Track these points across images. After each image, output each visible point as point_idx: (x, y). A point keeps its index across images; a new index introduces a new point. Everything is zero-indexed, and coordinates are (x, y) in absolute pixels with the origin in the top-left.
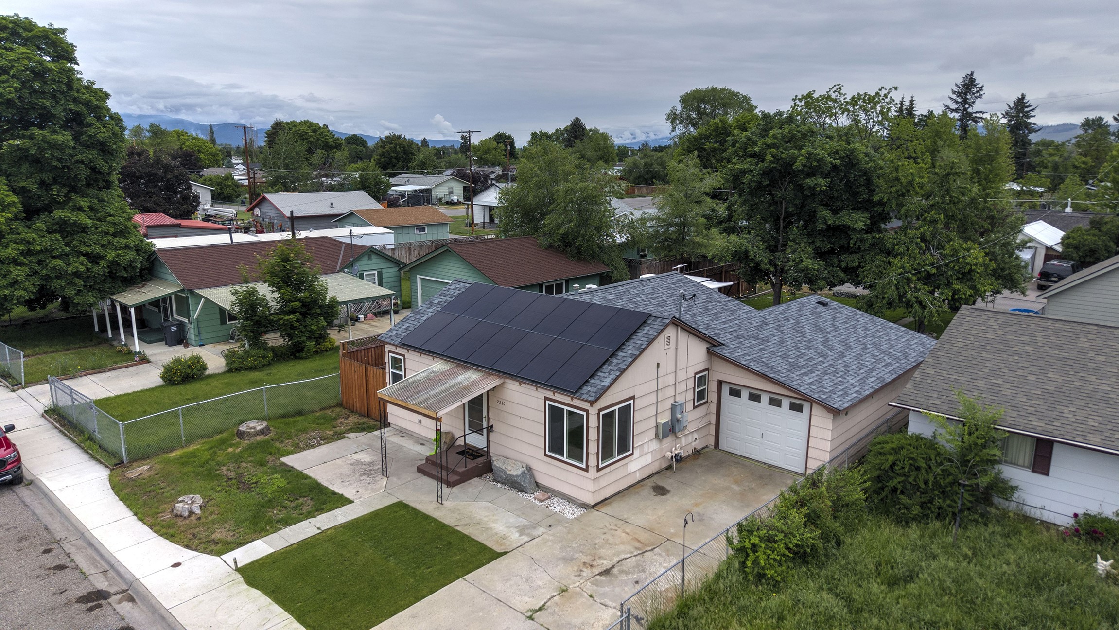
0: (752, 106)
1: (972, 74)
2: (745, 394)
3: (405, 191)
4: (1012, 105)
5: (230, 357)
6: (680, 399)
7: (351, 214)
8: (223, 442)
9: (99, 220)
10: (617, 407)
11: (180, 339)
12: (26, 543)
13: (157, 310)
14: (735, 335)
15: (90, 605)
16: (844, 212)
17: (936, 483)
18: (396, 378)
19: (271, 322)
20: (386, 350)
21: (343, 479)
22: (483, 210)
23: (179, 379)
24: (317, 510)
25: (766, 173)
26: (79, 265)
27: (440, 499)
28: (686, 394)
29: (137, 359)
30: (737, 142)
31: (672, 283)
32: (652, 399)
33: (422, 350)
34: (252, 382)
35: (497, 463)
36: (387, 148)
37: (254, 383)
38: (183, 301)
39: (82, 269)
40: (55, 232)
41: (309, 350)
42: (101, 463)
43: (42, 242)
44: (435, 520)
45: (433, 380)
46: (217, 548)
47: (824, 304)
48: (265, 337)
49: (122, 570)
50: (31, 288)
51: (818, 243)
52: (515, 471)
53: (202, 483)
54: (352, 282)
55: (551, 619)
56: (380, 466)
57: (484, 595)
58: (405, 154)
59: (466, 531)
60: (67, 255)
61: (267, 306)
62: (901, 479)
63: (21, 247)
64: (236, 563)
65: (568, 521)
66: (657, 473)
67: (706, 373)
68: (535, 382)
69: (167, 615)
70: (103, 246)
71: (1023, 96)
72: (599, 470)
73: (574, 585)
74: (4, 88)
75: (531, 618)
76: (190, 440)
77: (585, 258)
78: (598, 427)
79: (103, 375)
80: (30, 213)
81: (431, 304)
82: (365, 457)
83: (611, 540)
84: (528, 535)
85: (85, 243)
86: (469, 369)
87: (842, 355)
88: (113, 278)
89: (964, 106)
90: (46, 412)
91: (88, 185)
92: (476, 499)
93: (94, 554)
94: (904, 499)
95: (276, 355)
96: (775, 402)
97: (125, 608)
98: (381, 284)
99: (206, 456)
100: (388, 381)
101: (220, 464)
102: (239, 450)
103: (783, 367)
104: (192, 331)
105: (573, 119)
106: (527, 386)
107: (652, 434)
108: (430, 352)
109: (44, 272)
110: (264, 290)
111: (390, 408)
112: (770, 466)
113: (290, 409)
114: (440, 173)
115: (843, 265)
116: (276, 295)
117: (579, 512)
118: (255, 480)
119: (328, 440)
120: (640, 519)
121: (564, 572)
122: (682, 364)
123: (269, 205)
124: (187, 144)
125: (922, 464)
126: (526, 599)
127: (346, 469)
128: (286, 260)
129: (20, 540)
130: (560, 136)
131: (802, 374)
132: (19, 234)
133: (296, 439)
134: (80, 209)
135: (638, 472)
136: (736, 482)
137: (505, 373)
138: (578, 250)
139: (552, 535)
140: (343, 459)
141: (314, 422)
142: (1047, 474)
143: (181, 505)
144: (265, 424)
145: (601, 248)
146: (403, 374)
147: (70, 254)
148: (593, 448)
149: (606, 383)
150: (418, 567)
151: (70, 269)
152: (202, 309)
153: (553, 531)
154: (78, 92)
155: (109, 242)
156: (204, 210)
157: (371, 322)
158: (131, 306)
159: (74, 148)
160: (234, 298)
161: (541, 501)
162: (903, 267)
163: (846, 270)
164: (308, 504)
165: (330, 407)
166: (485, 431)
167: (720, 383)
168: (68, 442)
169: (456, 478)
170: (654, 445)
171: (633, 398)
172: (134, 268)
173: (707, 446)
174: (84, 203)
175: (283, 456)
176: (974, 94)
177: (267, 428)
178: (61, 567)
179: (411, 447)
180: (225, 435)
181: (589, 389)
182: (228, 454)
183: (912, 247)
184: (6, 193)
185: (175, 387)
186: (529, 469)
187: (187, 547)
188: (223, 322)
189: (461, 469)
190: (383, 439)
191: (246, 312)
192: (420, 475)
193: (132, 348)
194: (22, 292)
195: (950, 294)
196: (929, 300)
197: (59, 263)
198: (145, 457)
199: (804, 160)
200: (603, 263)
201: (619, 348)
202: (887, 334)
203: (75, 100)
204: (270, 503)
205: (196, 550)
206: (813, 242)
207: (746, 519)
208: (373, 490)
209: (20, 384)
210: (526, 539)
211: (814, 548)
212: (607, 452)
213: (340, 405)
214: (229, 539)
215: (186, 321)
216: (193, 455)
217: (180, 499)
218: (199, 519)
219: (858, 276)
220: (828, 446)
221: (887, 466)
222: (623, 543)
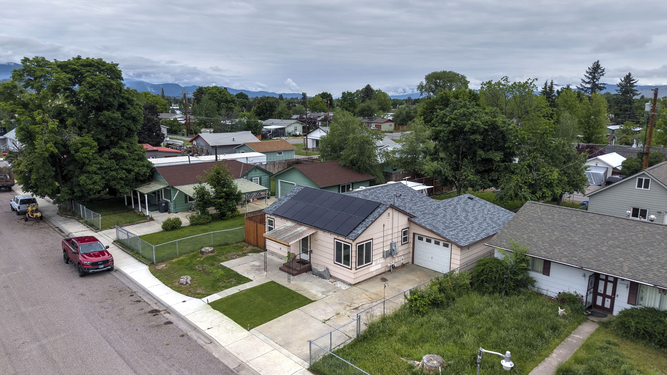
0: (467, 81)
1: (598, 62)
2: (425, 239)
3: (271, 129)
4: (623, 79)
5: (192, 218)
6: (395, 241)
7: (244, 145)
8: (195, 256)
9: (131, 153)
10: (365, 243)
11: (166, 209)
12: (123, 293)
13: (154, 195)
14: (422, 212)
15: (154, 314)
16: (491, 152)
17: (499, 278)
18: (270, 229)
19: (211, 202)
20: (266, 217)
21: (248, 272)
22: (313, 141)
23: (170, 228)
24: (238, 283)
25: (451, 132)
26: (123, 174)
27: (289, 280)
28: (397, 238)
29: (148, 219)
30: (438, 115)
31: (397, 188)
32: (381, 240)
33: (282, 217)
34: (203, 230)
35: (314, 267)
36: (261, 104)
37: (204, 231)
38: (168, 191)
39: (124, 176)
40: (112, 159)
41: (228, 216)
42: (144, 263)
43: (107, 163)
44: (287, 288)
45: (287, 230)
46: (200, 296)
47: (471, 199)
48: (209, 209)
49: (163, 303)
50: (102, 185)
51: (478, 167)
52: (321, 270)
53: (189, 272)
54: (247, 183)
55: (332, 323)
56: (263, 267)
57: (306, 315)
58: (270, 107)
59: (300, 293)
60: (117, 170)
61: (209, 195)
62: (485, 276)
63: (98, 166)
64: (208, 301)
65: (342, 290)
66: (383, 273)
67: (408, 229)
68: (329, 231)
69: (184, 318)
70: (133, 165)
71: (630, 74)
72: (356, 269)
73: (342, 312)
74: (94, 94)
75: (324, 323)
76: (181, 254)
77: (362, 172)
78: (356, 251)
79: (134, 226)
80: (101, 150)
81: (286, 196)
82: (257, 263)
83: (360, 297)
84: (325, 295)
85: (125, 164)
86: (302, 225)
87: (472, 223)
88: (136, 180)
89: (593, 81)
90: (114, 241)
91: (126, 136)
92: (304, 281)
93: (150, 297)
94: (486, 285)
95: (213, 218)
96: (437, 243)
97: (167, 315)
98: (260, 184)
99: (188, 261)
100: (266, 230)
101: (195, 265)
102: (202, 259)
103: (441, 227)
104: (172, 206)
105: (366, 85)
106: (327, 233)
107: (381, 255)
108: (286, 218)
109: (107, 177)
110: (208, 187)
111: (268, 242)
112: (435, 271)
113: (223, 242)
114: (290, 118)
115: (490, 178)
116: (213, 190)
117: (348, 287)
118: (211, 271)
119: (240, 256)
120: (373, 290)
121: (340, 308)
122: (395, 225)
123: (201, 139)
124: (150, 99)
125: (494, 270)
126: (323, 316)
127: (249, 268)
128: (219, 173)
129: (120, 291)
130: (359, 94)
131: (450, 231)
132: (97, 160)
133: (226, 255)
134: (123, 148)
135: (374, 272)
136: (418, 278)
137: (317, 227)
138: (359, 167)
139: (336, 295)
140: (247, 264)
141: (233, 248)
142: (549, 275)
143: (182, 279)
144: (212, 248)
145: (371, 167)
146: (273, 227)
147: (119, 169)
148: (354, 260)
149: (359, 232)
150: (280, 305)
151: (119, 176)
152: (177, 195)
153: (336, 293)
154: (123, 93)
155: (135, 164)
156: (166, 141)
157: (255, 202)
158: (146, 194)
159: (121, 119)
160: (195, 191)
161: (332, 283)
162: (518, 180)
163: (491, 181)
164: (234, 281)
165: (240, 242)
166: (309, 252)
167: (414, 234)
168: (127, 254)
169: (296, 272)
170: (382, 260)
171: (372, 239)
172: (146, 175)
173: (408, 263)
174: (125, 145)
175: (221, 262)
176: (599, 73)
177: (213, 250)
178: (139, 301)
179: (277, 260)
180: (194, 253)
181: (352, 235)
182: (197, 261)
183: (523, 170)
184: (92, 141)
185: (168, 232)
186: (327, 269)
187: (187, 295)
188: (186, 202)
189: (298, 269)
190: (265, 257)
191: (200, 197)
192: (280, 271)
193: (145, 213)
194: (98, 187)
195: (541, 194)
196: (529, 196)
197: (114, 173)
198: (163, 261)
199: (470, 127)
200: (371, 174)
201: (366, 218)
202: (498, 214)
203: (122, 97)
204: (218, 280)
205: (191, 297)
206: (475, 166)
207: (413, 288)
208: (261, 276)
209: (99, 229)
210: (324, 296)
211: (442, 302)
212: (360, 262)
213: (244, 241)
214: (204, 293)
215: (169, 201)
216: (182, 260)
217: (182, 277)
218: (190, 285)
219: (497, 184)
220: (458, 263)
221: (480, 271)
222: (364, 299)
